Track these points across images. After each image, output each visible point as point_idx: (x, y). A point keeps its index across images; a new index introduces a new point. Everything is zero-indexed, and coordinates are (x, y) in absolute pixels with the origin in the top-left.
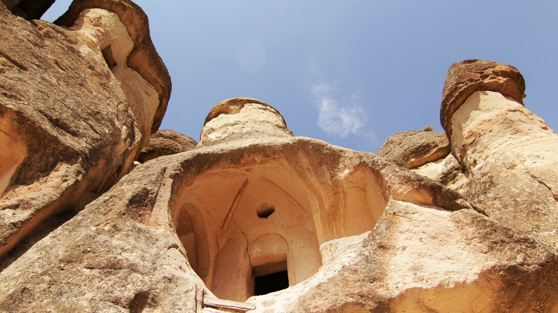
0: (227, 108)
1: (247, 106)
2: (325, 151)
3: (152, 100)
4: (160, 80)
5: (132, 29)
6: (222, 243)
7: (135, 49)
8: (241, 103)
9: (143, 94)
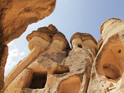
0: (102, 29)
1: (104, 25)
2: (114, 36)
3: (91, 42)
4: (89, 38)
5: (78, 37)
6: (118, 62)
7: (81, 39)
8: (102, 26)
9: (89, 43)
